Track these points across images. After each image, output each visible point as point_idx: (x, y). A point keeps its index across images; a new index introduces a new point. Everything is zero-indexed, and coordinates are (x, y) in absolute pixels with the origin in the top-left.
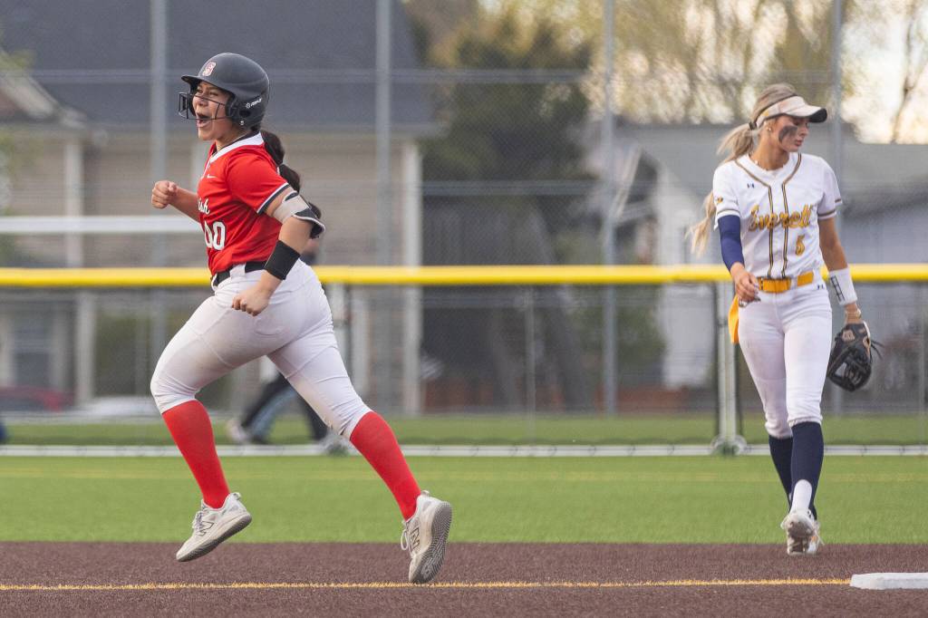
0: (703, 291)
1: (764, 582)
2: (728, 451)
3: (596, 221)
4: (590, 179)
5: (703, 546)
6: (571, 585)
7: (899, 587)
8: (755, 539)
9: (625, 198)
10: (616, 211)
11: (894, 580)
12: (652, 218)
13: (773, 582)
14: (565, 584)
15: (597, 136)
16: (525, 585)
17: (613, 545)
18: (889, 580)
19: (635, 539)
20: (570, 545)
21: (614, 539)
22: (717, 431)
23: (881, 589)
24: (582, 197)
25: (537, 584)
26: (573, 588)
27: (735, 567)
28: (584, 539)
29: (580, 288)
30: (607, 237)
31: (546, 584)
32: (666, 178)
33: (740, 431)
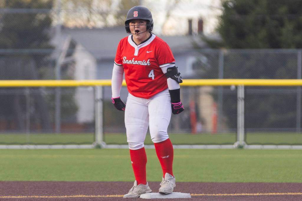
0: (90, 89)
1: (108, 196)
2: (99, 147)
3: (54, 63)
4: (52, 48)
5: (87, 182)
6: (38, 197)
7: (156, 198)
8: (106, 180)
9: (64, 55)
10: (61, 60)
11: (155, 195)
12: (74, 62)
13: (111, 196)
14: (36, 197)
15: (54, 33)
16: (21, 197)
17: (55, 182)
18: (153, 195)
19: (62, 180)
20: (39, 182)
21: (55, 180)
22: (94, 140)
23: (150, 198)
24: (49, 54)
25: (26, 197)
26: (38, 198)
27: (98, 190)
28: (44, 180)
29: (48, 88)
30: (57, 70)
31: (29, 197)
32: (79, 48)
33: (104, 140)
